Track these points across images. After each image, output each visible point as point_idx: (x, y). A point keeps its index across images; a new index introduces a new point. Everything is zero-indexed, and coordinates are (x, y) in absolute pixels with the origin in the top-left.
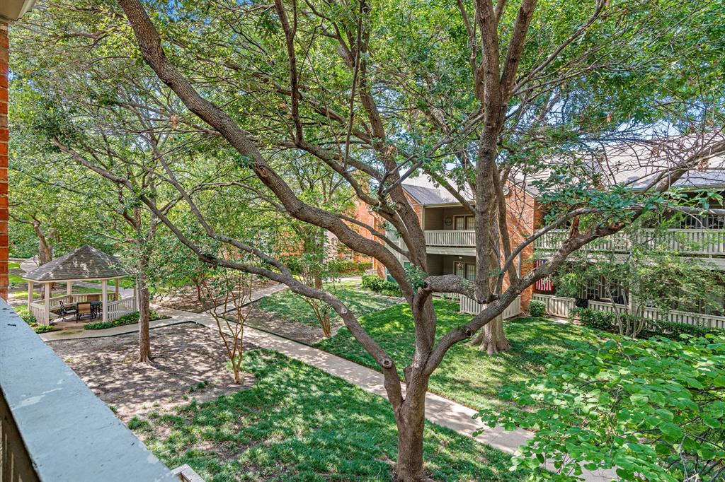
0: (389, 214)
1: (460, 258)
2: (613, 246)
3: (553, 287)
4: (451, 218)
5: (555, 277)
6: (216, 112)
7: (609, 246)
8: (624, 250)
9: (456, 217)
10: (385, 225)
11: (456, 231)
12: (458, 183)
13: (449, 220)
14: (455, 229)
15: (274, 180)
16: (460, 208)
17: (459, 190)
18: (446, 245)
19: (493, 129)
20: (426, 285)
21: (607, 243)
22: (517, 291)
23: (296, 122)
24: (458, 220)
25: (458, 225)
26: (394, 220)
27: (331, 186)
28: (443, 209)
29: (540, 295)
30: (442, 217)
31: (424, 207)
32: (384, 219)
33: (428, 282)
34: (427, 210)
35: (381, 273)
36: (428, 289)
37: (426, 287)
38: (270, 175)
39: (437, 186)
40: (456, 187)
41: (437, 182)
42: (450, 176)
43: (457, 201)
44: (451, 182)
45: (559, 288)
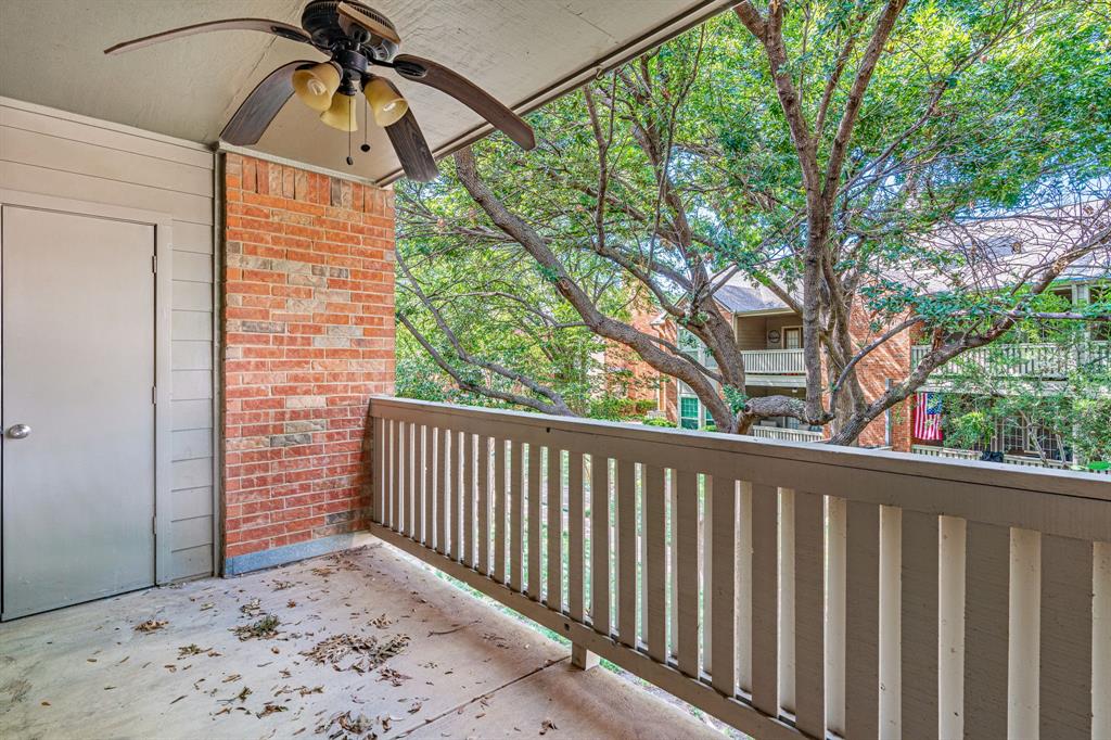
0: (697, 327)
1: (794, 391)
2: (1036, 369)
3: (942, 432)
4: (778, 332)
5: (945, 417)
6: (520, 224)
7: (1030, 369)
8: (1056, 375)
9: (786, 330)
10: (691, 341)
11: (786, 351)
12: (787, 281)
13: (775, 335)
14: (785, 348)
15: (574, 292)
16: (791, 316)
17: (789, 290)
18: (772, 372)
19: (817, 238)
20: (747, 408)
21: (1026, 364)
22: (866, 419)
23: (600, 229)
24: (790, 334)
25: (789, 342)
26: (703, 334)
27: (595, 289)
28: (766, 318)
29: (924, 448)
30: (765, 331)
31: (736, 315)
32: (690, 333)
33: (750, 405)
34: (740, 319)
35: (671, 414)
36: (750, 412)
37: (747, 411)
38: (571, 287)
39: (756, 285)
40: (784, 287)
41: (755, 280)
42: (775, 271)
43: (787, 306)
44: (777, 280)
45: (951, 433)
